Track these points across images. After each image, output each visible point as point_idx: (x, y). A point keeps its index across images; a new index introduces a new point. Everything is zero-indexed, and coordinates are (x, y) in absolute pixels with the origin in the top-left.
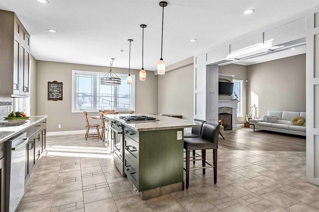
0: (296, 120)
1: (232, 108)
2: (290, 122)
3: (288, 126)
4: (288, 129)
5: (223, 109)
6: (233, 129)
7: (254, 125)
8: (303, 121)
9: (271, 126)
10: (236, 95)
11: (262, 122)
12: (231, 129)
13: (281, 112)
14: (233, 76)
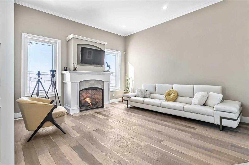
0: (169, 94)
1: (103, 81)
2: (163, 97)
3: (160, 103)
4: (161, 106)
5: (90, 82)
6: (105, 106)
7: (127, 101)
8: (176, 95)
9: (143, 103)
10: (108, 66)
11: (136, 96)
12: (103, 107)
13: (155, 84)
14: (105, 43)
